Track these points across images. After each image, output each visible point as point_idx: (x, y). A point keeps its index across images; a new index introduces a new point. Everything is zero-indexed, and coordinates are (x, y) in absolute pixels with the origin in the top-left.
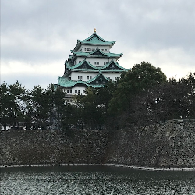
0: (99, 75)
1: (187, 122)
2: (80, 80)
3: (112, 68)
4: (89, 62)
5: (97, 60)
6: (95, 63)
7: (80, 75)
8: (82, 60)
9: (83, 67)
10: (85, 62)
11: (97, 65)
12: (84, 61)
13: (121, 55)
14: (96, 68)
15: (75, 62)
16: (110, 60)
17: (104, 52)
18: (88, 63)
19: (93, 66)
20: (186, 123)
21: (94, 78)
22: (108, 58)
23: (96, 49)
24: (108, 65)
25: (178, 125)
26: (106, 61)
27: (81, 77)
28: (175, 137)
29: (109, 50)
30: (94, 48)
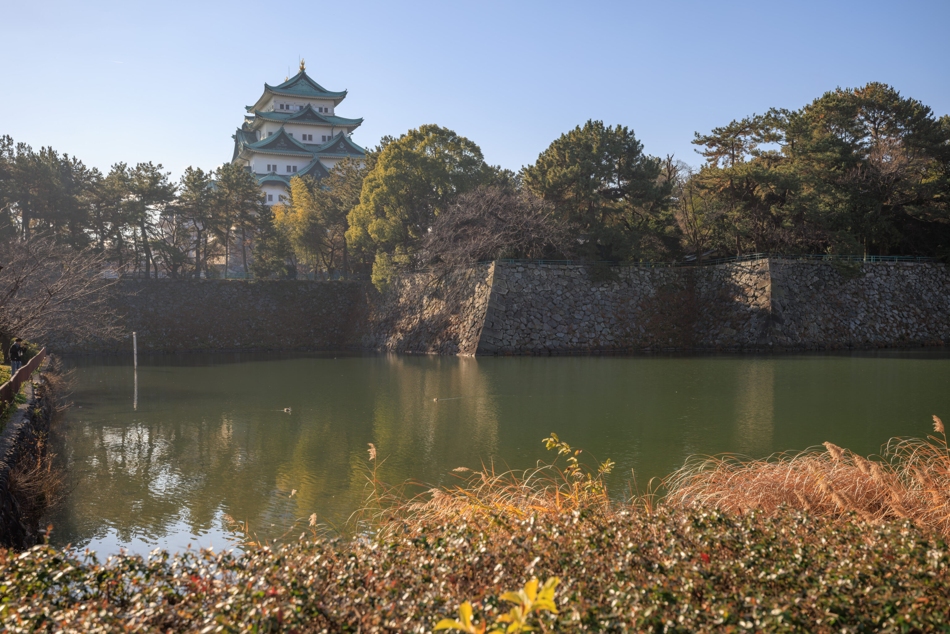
0: (314, 164)
1: (530, 266)
2: (274, 174)
3: (341, 150)
4: (291, 135)
5: (308, 131)
6: (304, 137)
7: (272, 161)
8: (275, 129)
9: (279, 145)
10: (282, 135)
11: (307, 142)
12: (279, 131)
13: (359, 122)
14: (307, 149)
15: (258, 132)
16: (336, 132)
17: (322, 114)
18: (289, 137)
19: (300, 143)
20: (527, 267)
21: (302, 170)
22: (333, 127)
23: (307, 107)
24: (332, 143)
25: (513, 270)
26: (327, 133)
27: (275, 167)
28: (507, 295)
29: (333, 111)
30: (302, 104)
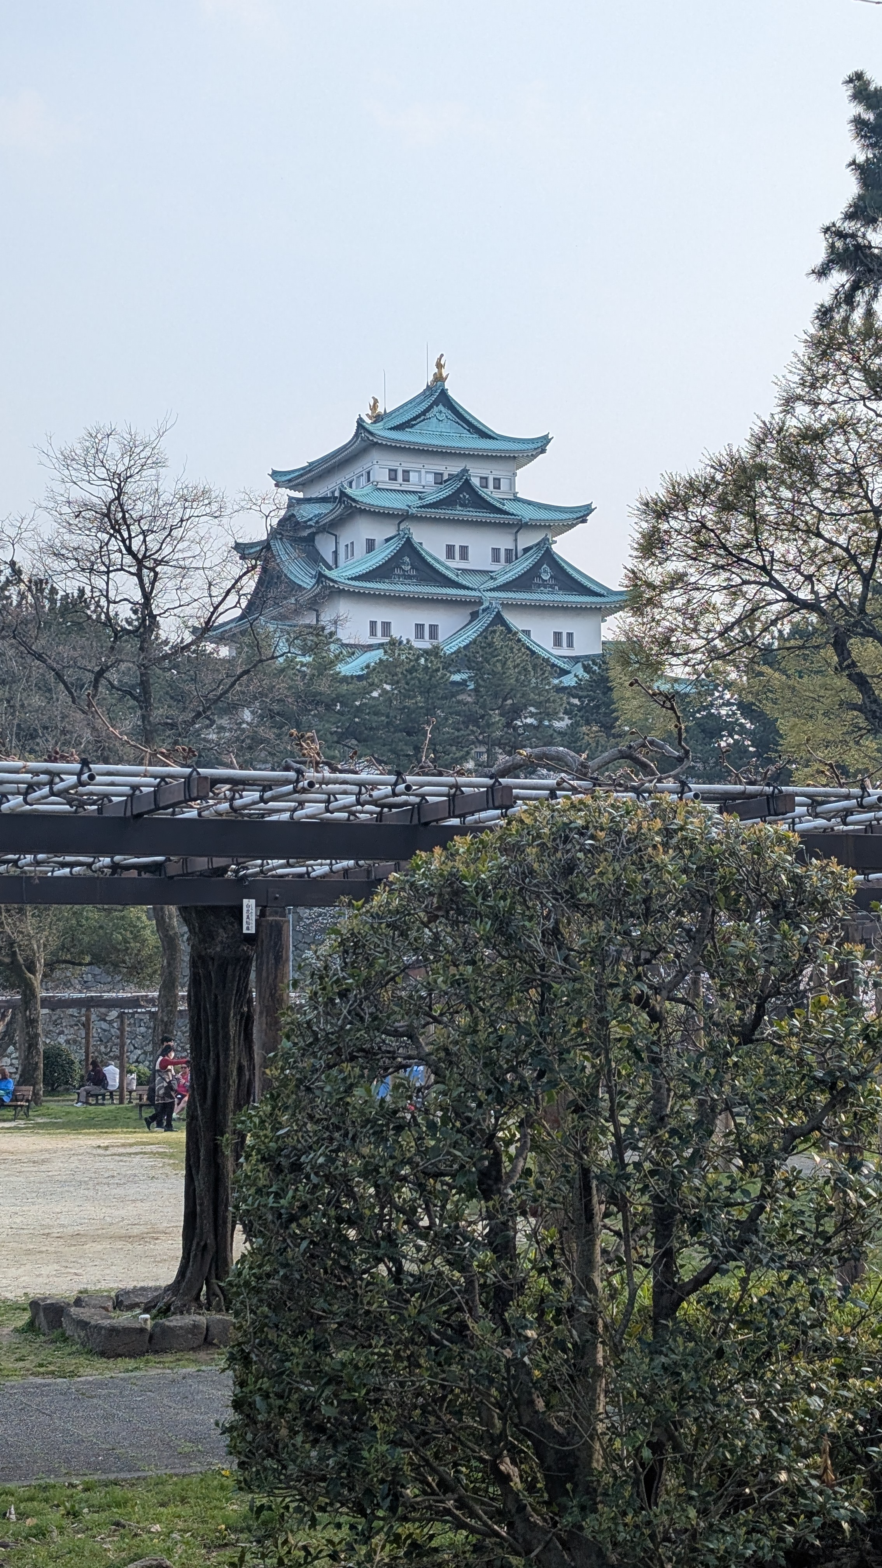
0: (488, 618)
6: (450, 550)
7: (381, 614)
8: (383, 533)
10: (408, 547)
11: (460, 563)
12: (400, 538)
13: (581, 513)
16: (526, 539)
18: (424, 553)
21: (453, 637)
23: (458, 478)
24: (524, 565)
26: (504, 542)
27: (387, 627)
29: (512, 484)
30: (440, 468)
